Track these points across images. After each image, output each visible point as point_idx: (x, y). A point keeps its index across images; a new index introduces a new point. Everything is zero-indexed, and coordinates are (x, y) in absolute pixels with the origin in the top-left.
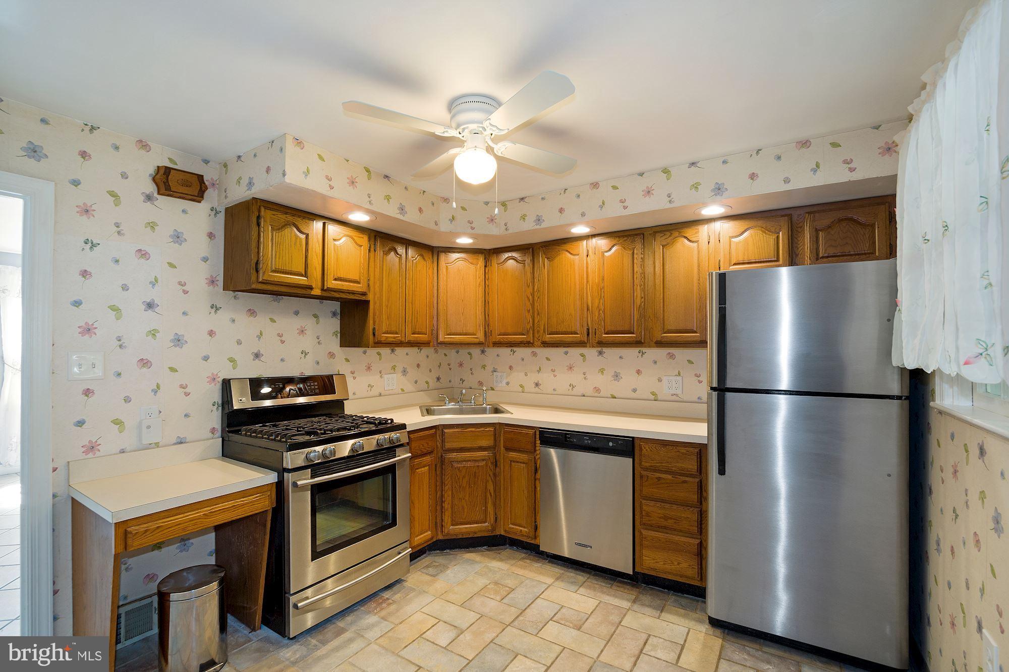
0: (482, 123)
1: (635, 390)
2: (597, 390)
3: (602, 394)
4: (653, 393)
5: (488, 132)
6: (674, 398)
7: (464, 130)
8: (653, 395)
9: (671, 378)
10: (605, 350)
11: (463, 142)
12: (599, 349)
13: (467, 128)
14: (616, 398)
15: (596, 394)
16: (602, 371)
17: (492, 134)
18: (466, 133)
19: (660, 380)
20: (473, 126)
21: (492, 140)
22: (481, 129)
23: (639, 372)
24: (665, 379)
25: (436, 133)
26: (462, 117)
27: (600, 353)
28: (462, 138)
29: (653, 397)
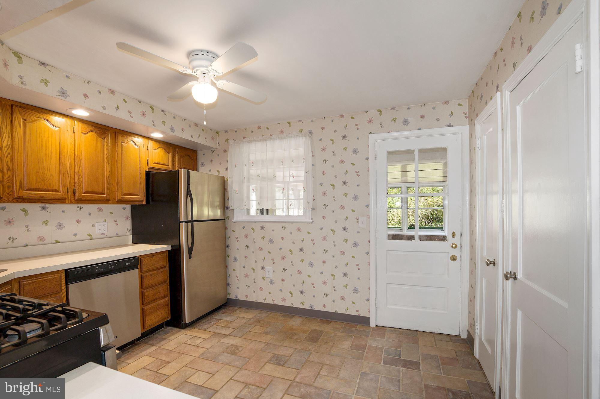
0: (207, 67)
1: (75, 235)
2: (42, 239)
3: (45, 242)
4: (89, 235)
5: (211, 74)
6: (103, 236)
7: (197, 70)
8: (89, 236)
9: (101, 224)
10: (48, 205)
11: (198, 78)
12: (43, 205)
13: (199, 70)
14: (60, 243)
15: (41, 242)
16: (46, 223)
17: (214, 75)
18: (198, 72)
19: (93, 226)
20: (203, 69)
21: (215, 79)
22: (207, 71)
23: (78, 221)
24: (96, 224)
25: (179, 71)
26: (196, 63)
27: (44, 208)
28: (196, 76)
29: (89, 238)
